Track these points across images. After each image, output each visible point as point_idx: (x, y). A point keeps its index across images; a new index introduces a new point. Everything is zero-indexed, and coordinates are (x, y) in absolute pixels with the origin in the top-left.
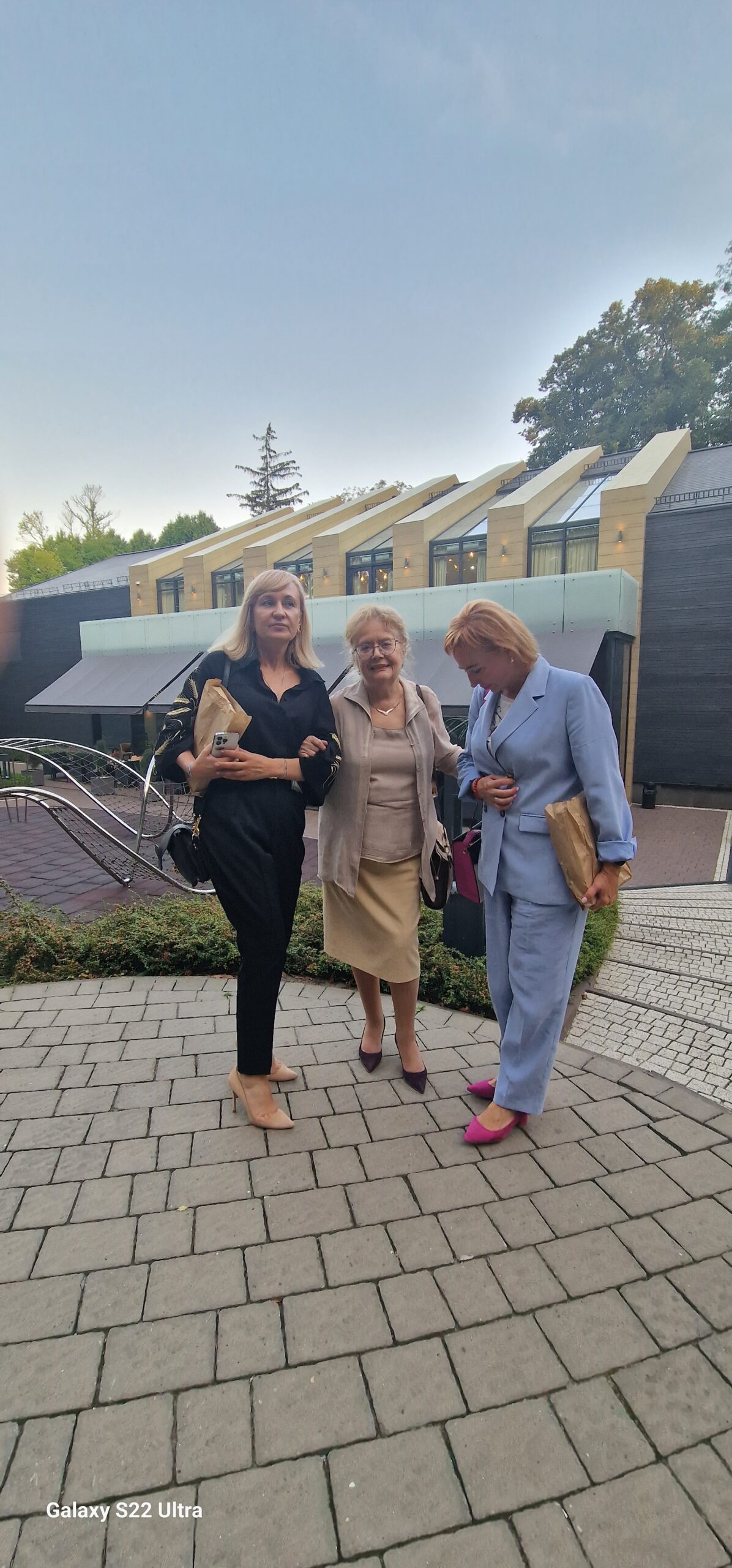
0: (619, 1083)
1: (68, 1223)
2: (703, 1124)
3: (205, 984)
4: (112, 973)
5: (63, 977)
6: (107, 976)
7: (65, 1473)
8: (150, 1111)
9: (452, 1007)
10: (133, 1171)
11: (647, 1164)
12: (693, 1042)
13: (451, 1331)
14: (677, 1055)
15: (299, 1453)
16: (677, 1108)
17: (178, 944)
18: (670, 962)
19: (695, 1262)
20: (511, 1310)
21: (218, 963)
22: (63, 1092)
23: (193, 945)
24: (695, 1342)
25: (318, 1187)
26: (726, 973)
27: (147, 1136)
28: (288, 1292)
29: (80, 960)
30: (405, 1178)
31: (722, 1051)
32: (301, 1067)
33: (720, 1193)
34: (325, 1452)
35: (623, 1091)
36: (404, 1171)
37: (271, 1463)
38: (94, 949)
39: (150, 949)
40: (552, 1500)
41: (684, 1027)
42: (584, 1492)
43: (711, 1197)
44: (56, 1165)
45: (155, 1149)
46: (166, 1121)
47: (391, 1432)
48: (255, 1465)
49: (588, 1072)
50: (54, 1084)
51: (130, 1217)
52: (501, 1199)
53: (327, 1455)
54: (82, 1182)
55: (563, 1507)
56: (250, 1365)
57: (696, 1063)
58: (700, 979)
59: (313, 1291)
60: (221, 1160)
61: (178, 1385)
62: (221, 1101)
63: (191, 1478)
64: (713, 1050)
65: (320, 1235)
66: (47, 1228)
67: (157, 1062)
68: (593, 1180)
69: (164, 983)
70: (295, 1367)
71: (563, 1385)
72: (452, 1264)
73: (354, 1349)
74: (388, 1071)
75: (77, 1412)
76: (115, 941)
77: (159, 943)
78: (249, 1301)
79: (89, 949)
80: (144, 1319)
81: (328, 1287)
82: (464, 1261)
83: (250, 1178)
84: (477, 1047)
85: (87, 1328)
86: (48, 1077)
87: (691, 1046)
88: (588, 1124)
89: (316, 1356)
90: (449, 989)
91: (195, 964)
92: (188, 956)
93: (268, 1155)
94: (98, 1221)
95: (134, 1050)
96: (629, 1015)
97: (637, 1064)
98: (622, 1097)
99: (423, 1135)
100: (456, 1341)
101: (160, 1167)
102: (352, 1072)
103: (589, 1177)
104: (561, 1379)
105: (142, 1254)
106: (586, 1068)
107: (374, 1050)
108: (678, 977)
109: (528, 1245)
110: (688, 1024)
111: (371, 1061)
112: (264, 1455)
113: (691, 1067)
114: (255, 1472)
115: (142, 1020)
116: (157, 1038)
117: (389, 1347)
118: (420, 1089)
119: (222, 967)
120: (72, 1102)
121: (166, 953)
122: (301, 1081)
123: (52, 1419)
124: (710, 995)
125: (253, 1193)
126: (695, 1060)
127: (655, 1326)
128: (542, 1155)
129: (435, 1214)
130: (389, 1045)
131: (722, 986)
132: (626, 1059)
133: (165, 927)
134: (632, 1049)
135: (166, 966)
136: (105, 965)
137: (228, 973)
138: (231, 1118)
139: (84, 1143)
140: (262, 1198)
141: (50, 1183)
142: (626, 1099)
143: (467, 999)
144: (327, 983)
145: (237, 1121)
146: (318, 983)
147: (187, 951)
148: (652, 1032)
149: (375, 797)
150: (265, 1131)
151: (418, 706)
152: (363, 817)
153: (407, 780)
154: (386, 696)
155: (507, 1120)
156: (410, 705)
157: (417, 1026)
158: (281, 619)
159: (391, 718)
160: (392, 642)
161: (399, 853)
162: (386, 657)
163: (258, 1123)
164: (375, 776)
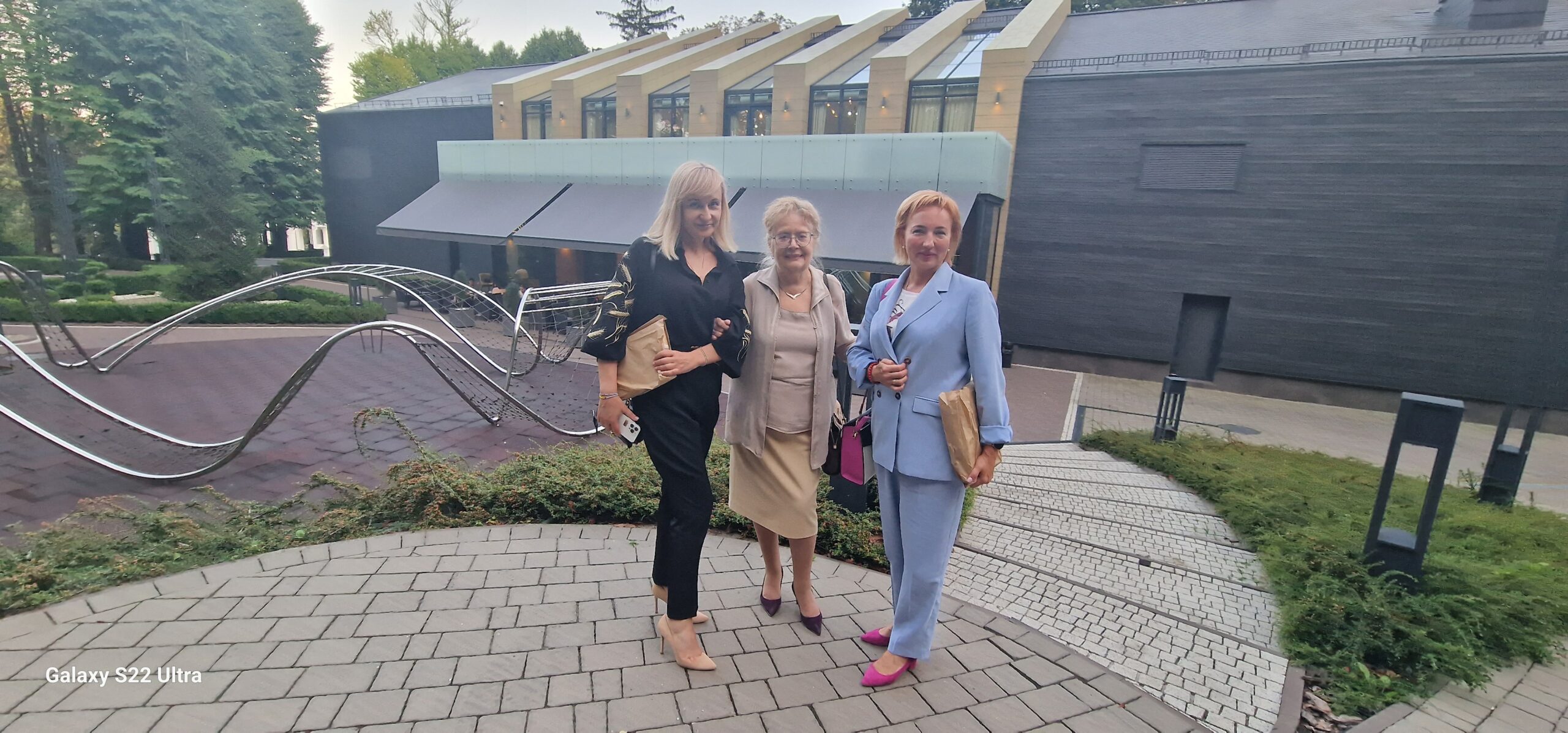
0: (986, 627)
2: (1055, 662)
3: (609, 532)
4: (518, 520)
5: (471, 522)
6: (513, 523)
8: (579, 649)
9: (839, 558)
10: (573, 701)
11: (1009, 695)
12: (1045, 592)
14: (1032, 603)
16: (1033, 649)
17: (581, 494)
18: (1023, 518)
21: (620, 513)
22: (494, 631)
23: (597, 495)
25: (737, 714)
26: (1072, 529)
27: (581, 671)
29: (488, 506)
30: (811, 707)
31: (1068, 601)
33: (1067, 718)
35: (989, 634)
36: (810, 702)
38: (501, 497)
39: (555, 499)
41: (1038, 579)
43: (1060, 721)
44: (502, 696)
45: (589, 683)
46: (593, 658)
49: (959, 618)
50: (484, 625)
52: (891, 724)
54: (528, 711)
57: (1047, 611)
58: (1050, 535)
60: (649, 692)
62: (642, 640)
64: (1061, 600)
67: (578, 605)
68: (967, 708)
69: (571, 530)
76: (521, 490)
77: (565, 493)
79: (495, 496)
83: (678, 708)
84: (863, 594)
86: (478, 618)
87: (1043, 596)
88: (961, 662)
90: (837, 542)
91: (599, 512)
92: (593, 506)
93: (691, 687)
95: (553, 594)
96: (990, 568)
97: (997, 611)
98: (988, 639)
99: (823, 671)
101: (596, 698)
102: (756, 615)
103: (963, 706)
106: (958, 614)
107: (774, 596)
108: (1031, 532)
110: (1041, 576)
111: (772, 606)
113: (1043, 613)
115: (556, 566)
116: (573, 582)
118: (818, 633)
119: (625, 517)
120: (504, 642)
121: (570, 503)
122: (711, 622)
124: (1058, 550)
125: (681, 718)
126: (1047, 607)
128: (925, 688)
130: (786, 592)
131: (1068, 542)
132: (988, 607)
133: (568, 477)
134: (993, 598)
135: (571, 515)
136: (511, 514)
137: (630, 522)
138: (653, 655)
139: (523, 677)
140: (690, 724)
141: (499, 712)
142: (991, 642)
143: (852, 552)
144: (724, 534)
145: (659, 658)
146: (716, 534)
147: (592, 502)
148: (1010, 582)
149: (779, 373)
150: (686, 669)
151: (823, 293)
152: (768, 390)
153: (809, 360)
154: (796, 282)
155: (899, 666)
156: (816, 292)
157: (812, 576)
158: (707, 221)
159: (797, 301)
160: (808, 236)
161: (800, 425)
162: (801, 248)
163: (686, 665)
164: (779, 354)
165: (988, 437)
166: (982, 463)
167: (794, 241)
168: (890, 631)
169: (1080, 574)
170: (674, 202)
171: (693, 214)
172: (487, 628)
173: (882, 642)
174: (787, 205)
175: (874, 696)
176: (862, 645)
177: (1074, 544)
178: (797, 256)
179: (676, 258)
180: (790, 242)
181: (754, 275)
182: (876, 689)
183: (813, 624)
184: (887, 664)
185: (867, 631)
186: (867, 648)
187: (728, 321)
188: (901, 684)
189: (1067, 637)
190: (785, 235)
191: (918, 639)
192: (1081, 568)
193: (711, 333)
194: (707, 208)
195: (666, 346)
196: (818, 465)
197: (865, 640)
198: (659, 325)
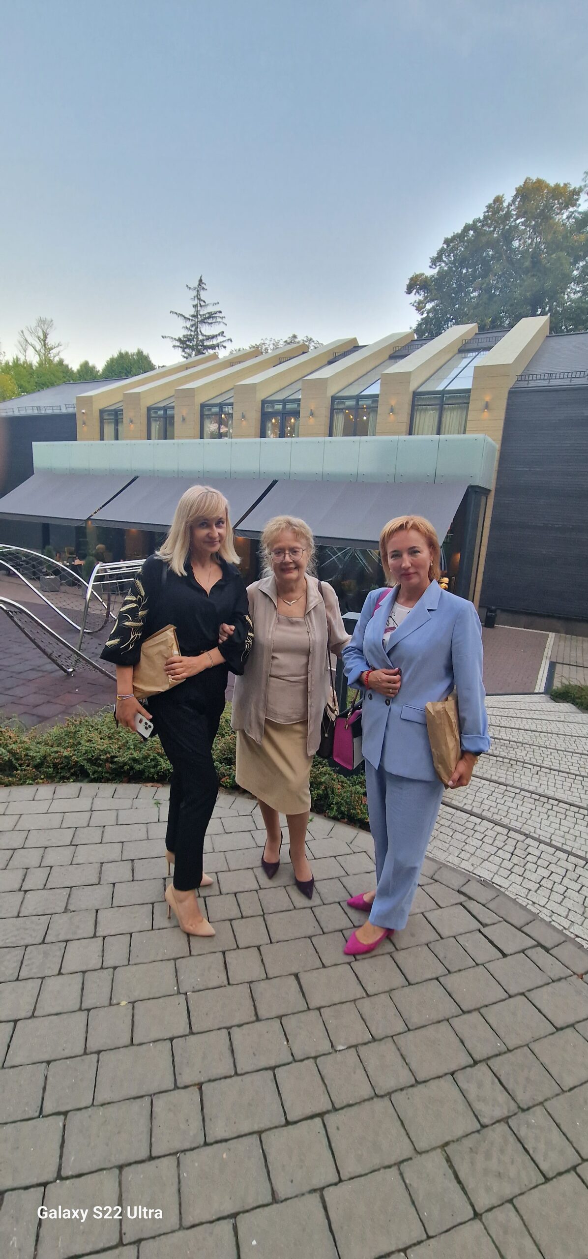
0: (458, 891)
1: (33, 1016)
2: (519, 930)
3: (139, 792)
4: (64, 779)
5: (22, 782)
6: (59, 782)
7: (38, 1236)
8: (97, 912)
9: (335, 819)
10: (84, 969)
11: (477, 965)
12: (514, 850)
13: (328, 1112)
14: (502, 861)
15: (214, 1218)
16: (501, 915)
17: (117, 757)
18: (499, 770)
19: (509, 1051)
20: (374, 1093)
21: (150, 773)
22: (25, 893)
23: (130, 759)
24: (505, 1120)
25: (229, 984)
26: (541, 782)
27: (95, 936)
28: (207, 1079)
29: (37, 767)
30: (296, 976)
31: (535, 859)
32: (216, 873)
33: (529, 991)
34: (234, 1216)
35: (462, 898)
36: (294, 970)
37: (193, 1226)
38: (49, 759)
39: (94, 761)
40: (399, 1251)
41: (509, 837)
42: (422, 1244)
43: (523, 994)
44: (22, 963)
45: (101, 948)
46: (110, 922)
47: (283, 1198)
48: (181, 1227)
49: (436, 881)
50: (17, 887)
51: (83, 1011)
52: (368, 996)
53: (235, 1218)
54: (43, 978)
55: (406, 1256)
56: (177, 1145)
57: (516, 869)
58: (522, 790)
59: (225, 1078)
60: (153, 959)
61: (122, 1160)
62: (153, 904)
63: (133, 1239)
64: (529, 858)
65: (231, 1027)
66: (15, 1022)
67: (102, 866)
68: (437, 979)
69: (107, 789)
70: (211, 1144)
71: (409, 1157)
72: (330, 1053)
73: (256, 1128)
74: (284, 878)
75: (45, 1185)
76: (66, 754)
77: (102, 757)
78: (176, 1087)
79: (45, 757)
80: (95, 1104)
81: (236, 1074)
82: (339, 1051)
83: (176, 976)
84: (352, 856)
85: (50, 1112)
86: (12, 879)
87: (512, 854)
88: (435, 929)
89: (227, 1135)
90: (332, 804)
91: (131, 773)
92: (126, 767)
93: (190, 955)
94: (57, 1014)
95: (83, 854)
97: (471, 869)
98: (461, 904)
99: (310, 938)
100: (330, 1119)
101: (105, 965)
102: (256, 878)
103: (434, 976)
104: (408, 1151)
105: (93, 1045)
106: (436, 877)
107: (274, 861)
108: (505, 787)
109: (387, 1037)
110: (511, 834)
111: (271, 869)
112: (189, 1220)
113: (512, 872)
114: (181, 1234)
115: (88, 826)
116: (101, 843)
117: (282, 1126)
118: (309, 895)
119: (153, 777)
120: (33, 901)
121: (107, 764)
122: (216, 886)
123: (27, 1191)
124: (529, 805)
125: (178, 989)
126: (516, 866)
127: (478, 1106)
128: (400, 956)
129: (319, 1009)
130: (284, 853)
131: (537, 797)
132: (466, 865)
133: (107, 741)
134: (469, 855)
135: (107, 775)
136: (58, 773)
137: (158, 781)
138: (161, 921)
139: (43, 942)
140: (186, 994)
141: (17, 979)
142: (464, 907)
143: (346, 813)
144: (237, 793)
145: (165, 923)
146: (230, 794)
147: (125, 764)
148: (484, 840)
149: (275, 672)
150: (189, 935)
151: (317, 600)
152: (267, 685)
153: (303, 660)
154: (292, 590)
155: (380, 934)
156: (311, 599)
157: (308, 837)
158: (215, 539)
159: (294, 608)
160: (301, 550)
161: (294, 717)
162: (294, 562)
163: (187, 931)
164: (275, 655)
165: (468, 745)
166: (462, 767)
167: (287, 557)
168: (373, 898)
169: (546, 828)
170: (184, 523)
171: (202, 533)
172: (20, 890)
173: (365, 908)
175: (355, 965)
176: (348, 909)
177: (542, 799)
178: (291, 568)
179: (185, 574)
180: (285, 557)
181: (255, 583)
182: (358, 957)
183: (306, 888)
184: (368, 935)
185: (354, 895)
186: (352, 913)
187: (233, 627)
188: (381, 952)
189: (533, 896)
190: (280, 551)
191: (397, 912)
192: (548, 822)
193: (217, 639)
194: (214, 527)
195: (176, 652)
196: (312, 752)
197: (352, 905)
198: (169, 634)
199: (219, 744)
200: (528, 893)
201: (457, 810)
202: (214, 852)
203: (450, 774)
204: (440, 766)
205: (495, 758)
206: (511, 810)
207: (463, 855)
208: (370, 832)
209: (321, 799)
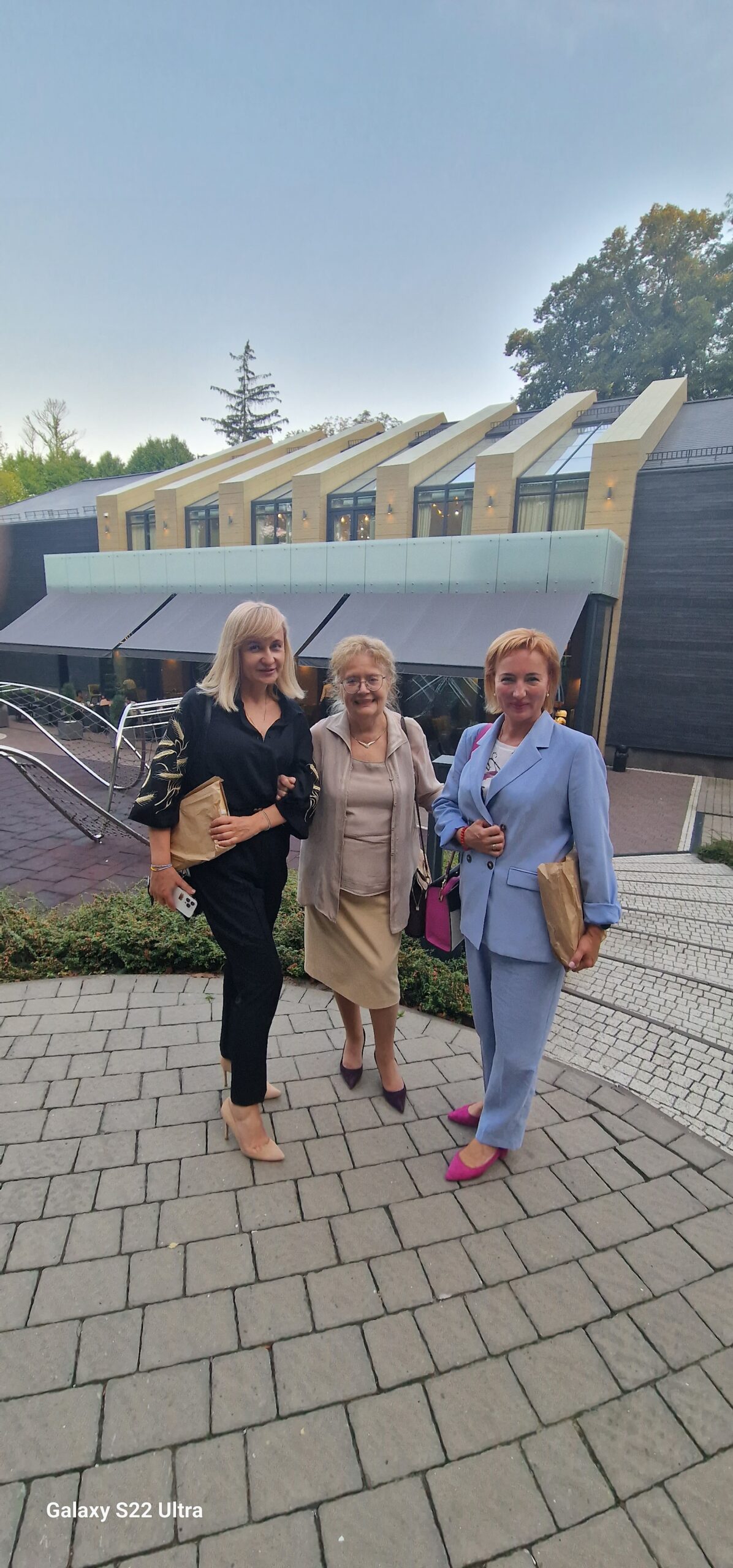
0: (588, 1100)
1: (61, 1263)
2: (665, 1147)
3: (186, 984)
4: (92, 971)
5: (41, 975)
6: (87, 974)
7: (73, 1533)
8: (137, 1134)
9: (430, 1013)
10: (123, 1203)
11: (613, 1191)
12: (657, 1047)
13: (430, 1376)
14: (642, 1062)
15: (291, 1508)
16: (642, 1129)
17: (158, 942)
18: (635, 950)
19: (655, 1297)
20: (486, 1352)
21: (199, 961)
22: (49, 1111)
23: (174, 944)
24: (652, 1383)
25: (303, 1220)
26: (688, 962)
27: (135, 1163)
28: (278, 1337)
29: (60, 956)
30: (387, 1208)
31: (682, 1059)
32: (285, 1083)
33: (679, 1222)
34: (316, 1506)
35: (592, 1109)
36: (384, 1202)
37: (266, 1519)
38: (74, 945)
39: (131, 947)
40: (523, 1547)
41: (649, 1032)
42: (550, 1539)
43: (671, 1227)
44: (46, 1197)
45: (143, 1177)
46: (154, 1146)
47: (376, 1483)
48: (251, 1521)
49: (559, 1088)
50: (39, 1104)
51: (122, 1255)
52: (477, 1231)
53: (317, 1509)
54: (73, 1216)
55: (531, 1553)
56: (243, 1419)
57: (659, 1071)
58: (664, 972)
59: (301, 1335)
60: (208, 1190)
61: (175, 1441)
62: (206, 1122)
63: (191, 1537)
64: (675, 1057)
65: (307, 1273)
66: (40, 1270)
67: (142, 1077)
68: (563, 1210)
69: (146, 981)
70: (286, 1418)
71: (533, 1430)
72: (431, 1303)
73: (341, 1398)
74: (368, 1087)
75: (81, 1470)
76: (94, 939)
77: (139, 942)
78: (241, 1348)
79: (68, 944)
80: (140, 1369)
81: (315, 1331)
82: (443, 1300)
83: (238, 1211)
84: (454, 1059)
85: (85, 1380)
86: (31, 1095)
87: (654, 1053)
88: (558, 1147)
89: (305, 1406)
90: (427, 994)
91: (176, 962)
92: (170, 955)
93: (255, 1184)
94: (90, 1260)
95: (118, 1063)
96: (597, 1017)
97: (605, 1074)
98: (591, 1116)
99: (403, 1161)
100: (434, 1385)
101: (149, 1199)
102: (334, 1088)
103: (560, 1206)
104: (530, 1424)
105: (136, 1298)
106: (558, 1083)
107: (356, 1066)
108: (643, 970)
109: (501, 1282)
110: (654, 1028)
111: (352, 1076)
112: (259, 1512)
113: (654, 1076)
114: (251, 1528)
115: (124, 1028)
116: (140, 1048)
117: (373, 1395)
118: (400, 1109)
119: (203, 966)
120: (58, 1123)
121: (146, 951)
122: (284, 1099)
123: (59, 1478)
124: (673, 991)
125: (241, 1226)
126: (658, 1068)
127: (619, 1367)
128: (514, 1182)
129: (416, 1249)
131: (684, 981)
132: (594, 1067)
133: (144, 922)
134: (600, 1055)
135: (147, 964)
136: (85, 963)
137: (210, 971)
138: (217, 1142)
139: (72, 1172)
140: (250, 1232)
141: (41, 1218)
142: (595, 1119)
143: (444, 1005)
144: (308, 983)
145: (223, 1145)
146: (299, 984)
147: (168, 950)
148: (619, 1036)
149: (351, 830)
150: (252, 1160)
151: (400, 740)
152: (341, 848)
153: (384, 815)
154: (369, 729)
155: (489, 1156)
156: (392, 738)
157: (397, 1036)
158: (270, 665)
159: (372, 751)
160: (380, 678)
161: (377, 887)
162: (372, 693)
163: (251, 1155)
164: (350, 810)
165: (593, 917)
166: (586, 944)
167: (363, 685)
168: (480, 1110)
169: (696, 1020)
170: (231, 646)
171: (254, 657)
172: (42, 1108)
173: (470, 1123)
174: (354, 645)
175: (460, 1194)
176: (448, 1125)
177: (690, 983)
178: (368, 701)
179: (236, 709)
180: (360, 686)
181: (323, 721)
182: (463, 1184)
183: (397, 1099)
184: (475, 1156)
185: (456, 1107)
186: (454, 1129)
187: (293, 779)
188: (491, 1178)
189: (681, 1105)
190: (354, 679)
191: (510, 1128)
192: (698, 1013)
193: (276, 793)
194: (269, 650)
196: (399, 927)
197: (453, 1119)
198: (214, 789)
199: (282, 924)
200: (675, 1101)
201: (584, 999)
202: (281, 1056)
203: (570, 953)
204: (558, 944)
205: (630, 934)
206: (652, 998)
207: (592, 1055)
208: (474, 1028)
209: (412, 989)
